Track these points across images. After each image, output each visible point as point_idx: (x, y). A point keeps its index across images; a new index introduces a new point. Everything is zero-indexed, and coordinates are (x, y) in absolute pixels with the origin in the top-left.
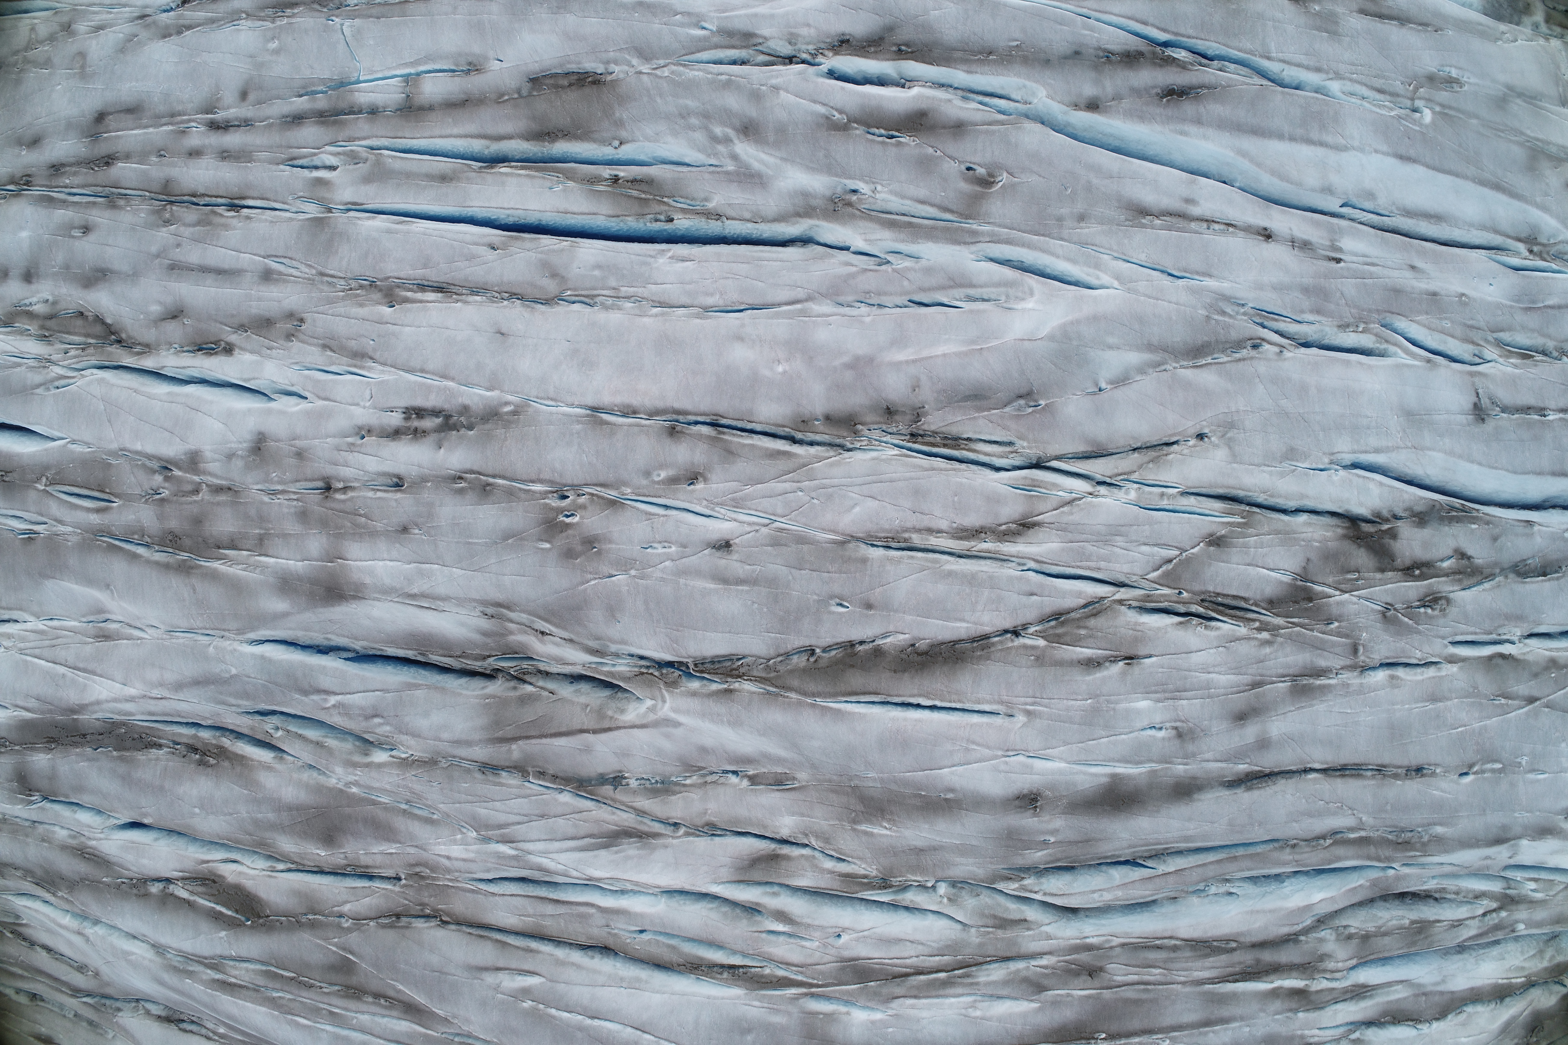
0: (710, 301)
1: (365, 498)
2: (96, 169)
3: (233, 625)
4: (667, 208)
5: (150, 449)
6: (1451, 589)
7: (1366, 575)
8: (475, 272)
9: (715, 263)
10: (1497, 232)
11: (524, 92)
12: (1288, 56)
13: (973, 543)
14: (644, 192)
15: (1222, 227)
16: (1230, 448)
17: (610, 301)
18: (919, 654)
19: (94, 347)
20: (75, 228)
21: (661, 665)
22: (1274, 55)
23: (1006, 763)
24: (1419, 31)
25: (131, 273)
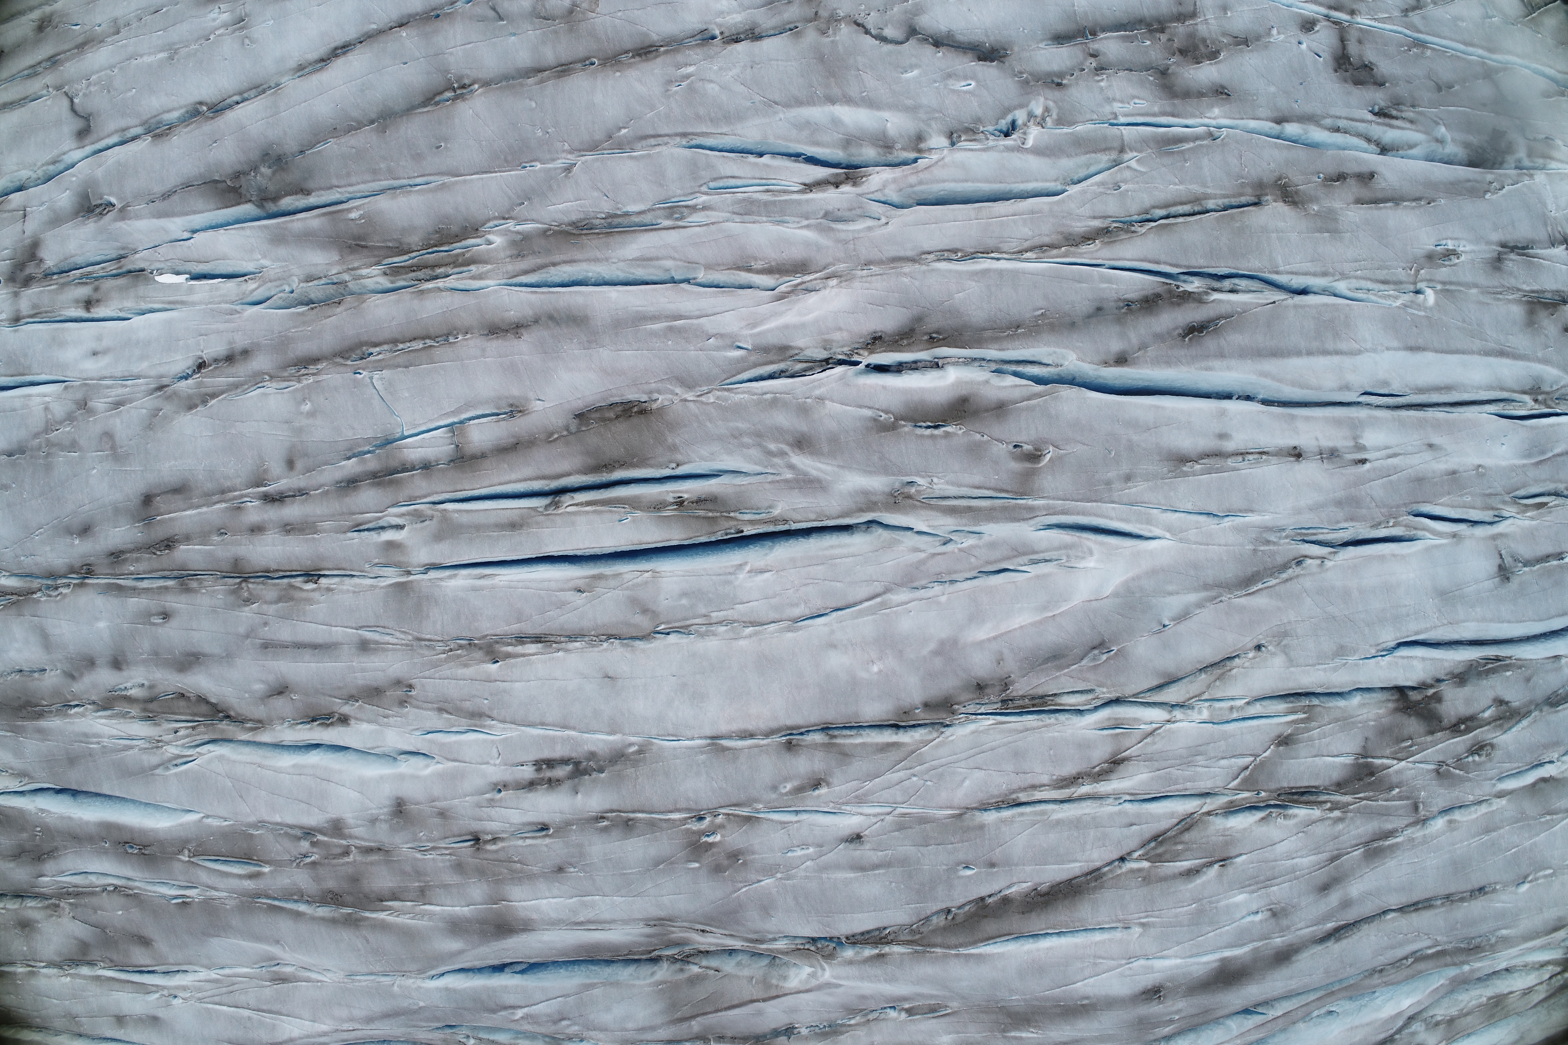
0: (797, 612)
1: (515, 846)
2: (158, 553)
3: (414, 967)
4: (735, 523)
5: (290, 820)
6: (1494, 735)
7: (1418, 740)
8: (568, 620)
9: (792, 571)
10: (1502, 389)
11: (573, 429)
12: (1295, 267)
13: (1073, 790)
14: (710, 511)
15: (1256, 456)
16: (1286, 654)
17: (704, 628)
18: (1041, 896)
19: (204, 725)
20: (154, 615)
21: (814, 940)
22: (1281, 269)
23: (1130, 969)
24: (1413, 208)
25: (224, 654)
